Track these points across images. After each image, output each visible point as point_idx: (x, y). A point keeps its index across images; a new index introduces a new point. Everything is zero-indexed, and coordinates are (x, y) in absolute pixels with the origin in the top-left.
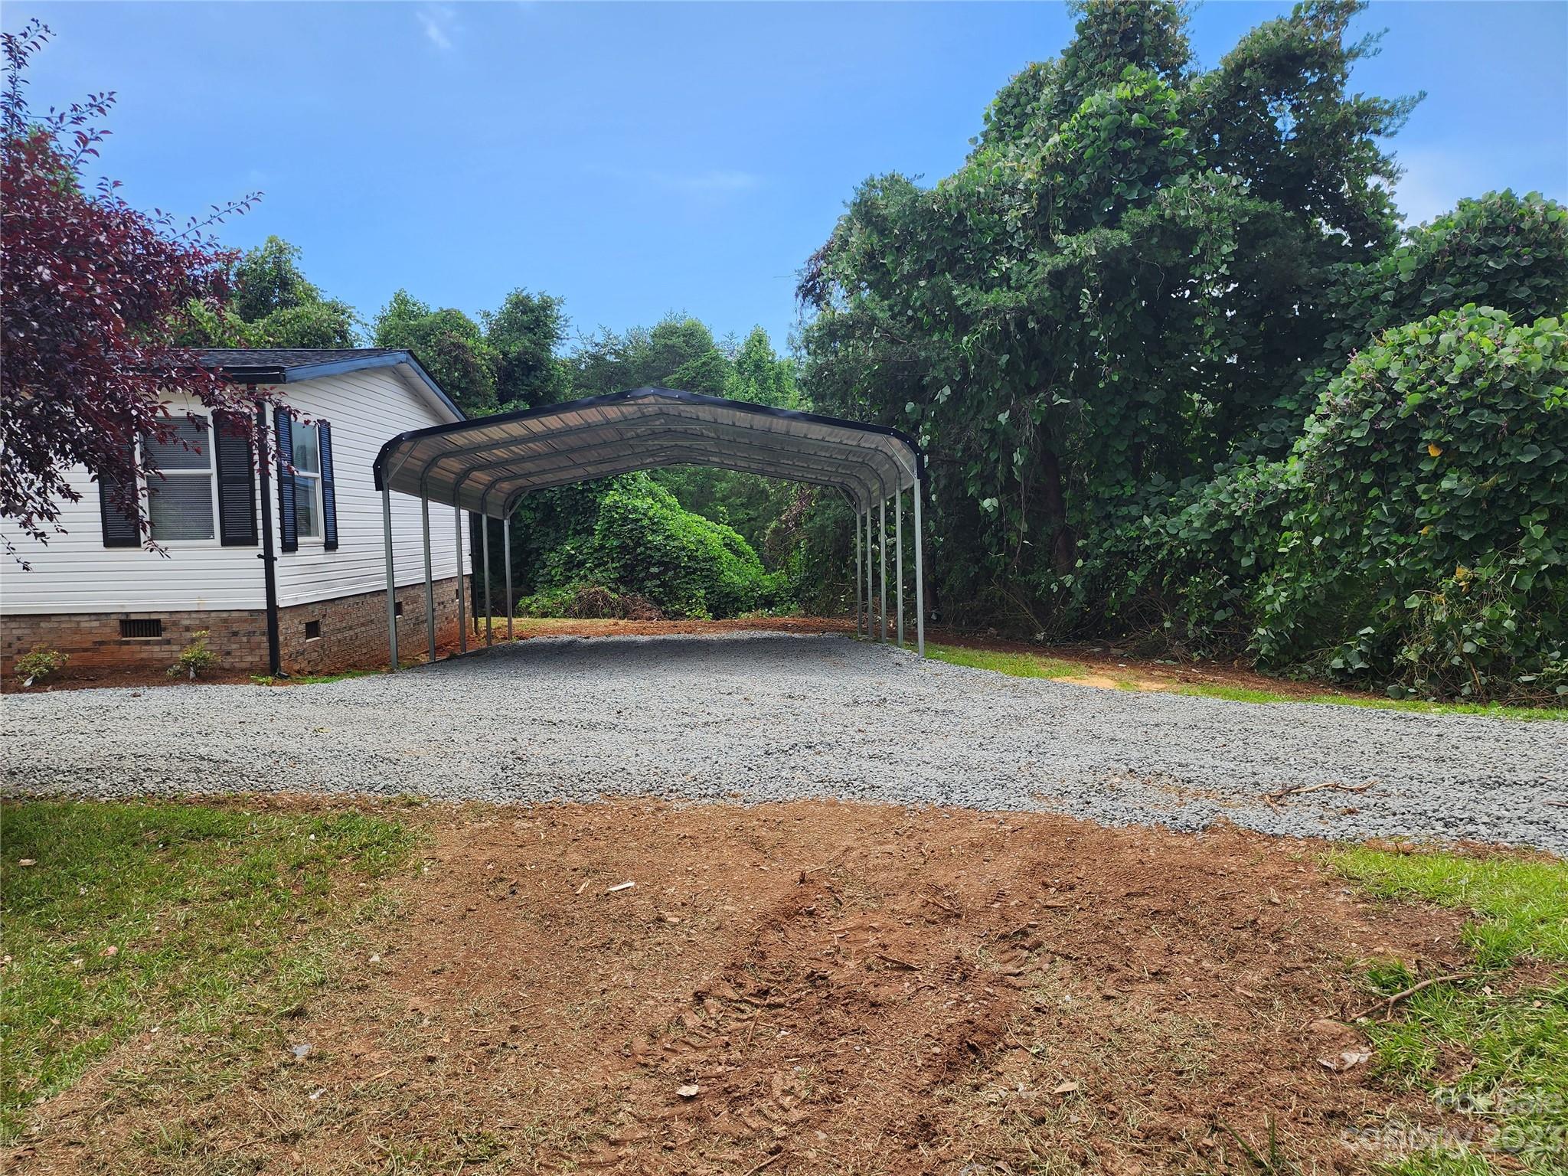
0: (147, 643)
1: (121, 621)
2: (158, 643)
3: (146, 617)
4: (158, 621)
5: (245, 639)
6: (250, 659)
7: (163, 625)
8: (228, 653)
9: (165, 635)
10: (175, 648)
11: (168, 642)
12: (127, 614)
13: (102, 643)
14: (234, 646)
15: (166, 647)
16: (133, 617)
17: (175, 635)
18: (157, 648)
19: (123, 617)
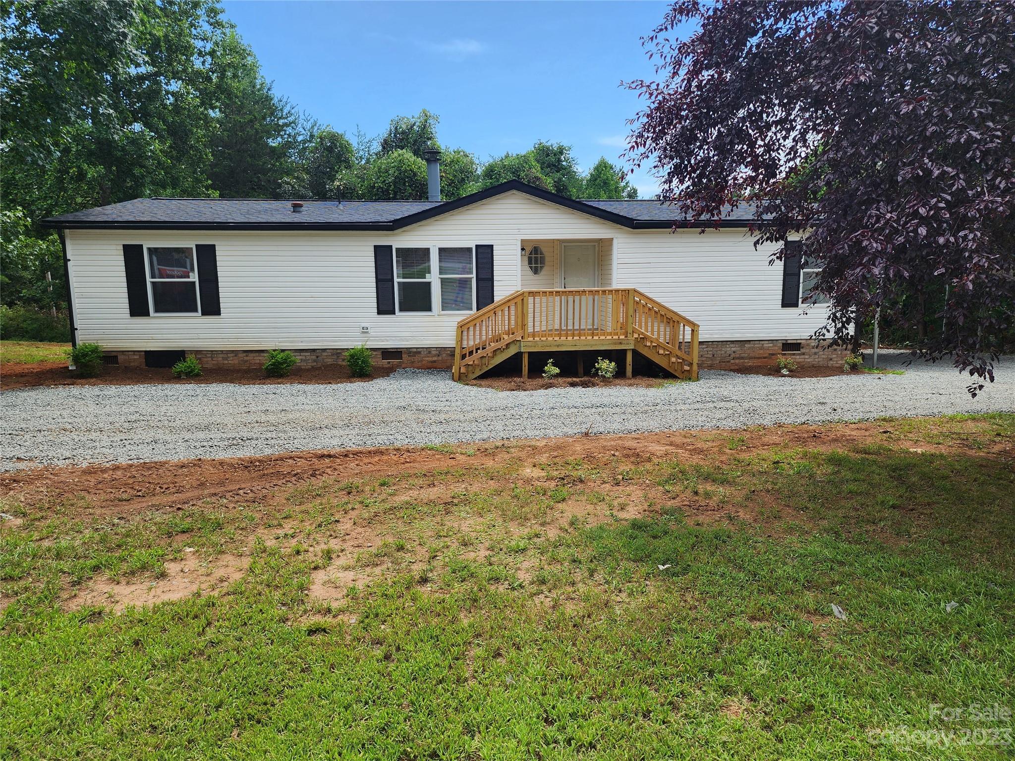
0: (794, 354)
1: (783, 344)
2: (799, 354)
3: (795, 342)
4: (800, 344)
5: (839, 353)
6: (841, 362)
7: (802, 346)
8: (831, 359)
9: (802, 350)
10: (807, 357)
11: (804, 354)
12: (786, 340)
13: (773, 354)
14: (834, 356)
15: (803, 356)
16: (789, 342)
17: (807, 351)
18: (798, 357)
19: (784, 342)
